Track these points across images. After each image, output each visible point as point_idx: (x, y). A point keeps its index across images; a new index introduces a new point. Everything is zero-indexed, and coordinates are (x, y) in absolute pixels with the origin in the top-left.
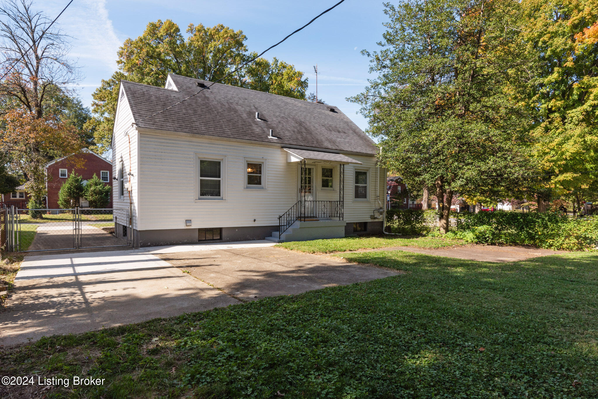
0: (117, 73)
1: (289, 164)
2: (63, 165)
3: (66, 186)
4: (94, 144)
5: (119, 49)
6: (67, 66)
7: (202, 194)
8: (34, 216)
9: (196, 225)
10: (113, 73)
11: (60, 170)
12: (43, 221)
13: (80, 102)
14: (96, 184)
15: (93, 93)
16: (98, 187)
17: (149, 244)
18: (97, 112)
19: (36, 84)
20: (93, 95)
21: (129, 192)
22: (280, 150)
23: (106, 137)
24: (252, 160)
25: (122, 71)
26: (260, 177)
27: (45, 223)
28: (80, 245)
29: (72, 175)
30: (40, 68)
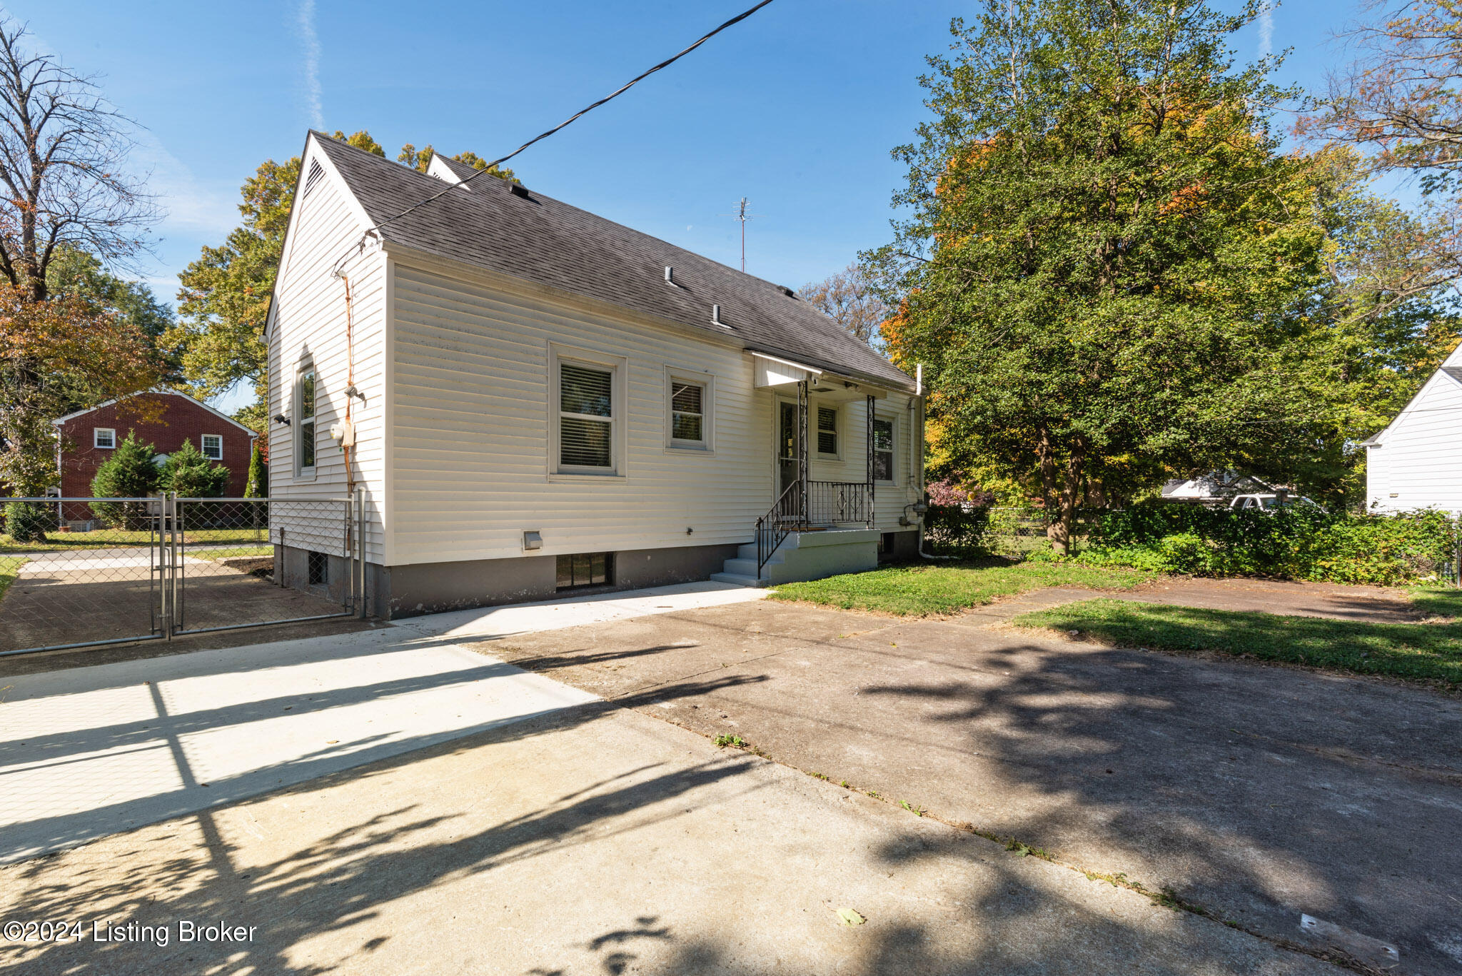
0: (240, 230)
1: (760, 392)
2: (104, 418)
3: (111, 467)
4: (182, 381)
5: (247, 183)
6: (120, 189)
7: (566, 459)
8: (22, 536)
9: (553, 546)
10: (231, 230)
11: (96, 430)
12: (46, 547)
13: (149, 293)
14: (190, 463)
15: (181, 272)
16: (197, 468)
17: (420, 607)
18: (191, 313)
19: (30, 220)
20: (180, 276)
21: (346, 448)
22: (740, 355)
23: (213, 365)
24: (682, 375)
25: (251, 230)
26: (698, 420)
27: (52, 551)
28: (176, 622)
29: (129, 442)
30: (43, 183)
